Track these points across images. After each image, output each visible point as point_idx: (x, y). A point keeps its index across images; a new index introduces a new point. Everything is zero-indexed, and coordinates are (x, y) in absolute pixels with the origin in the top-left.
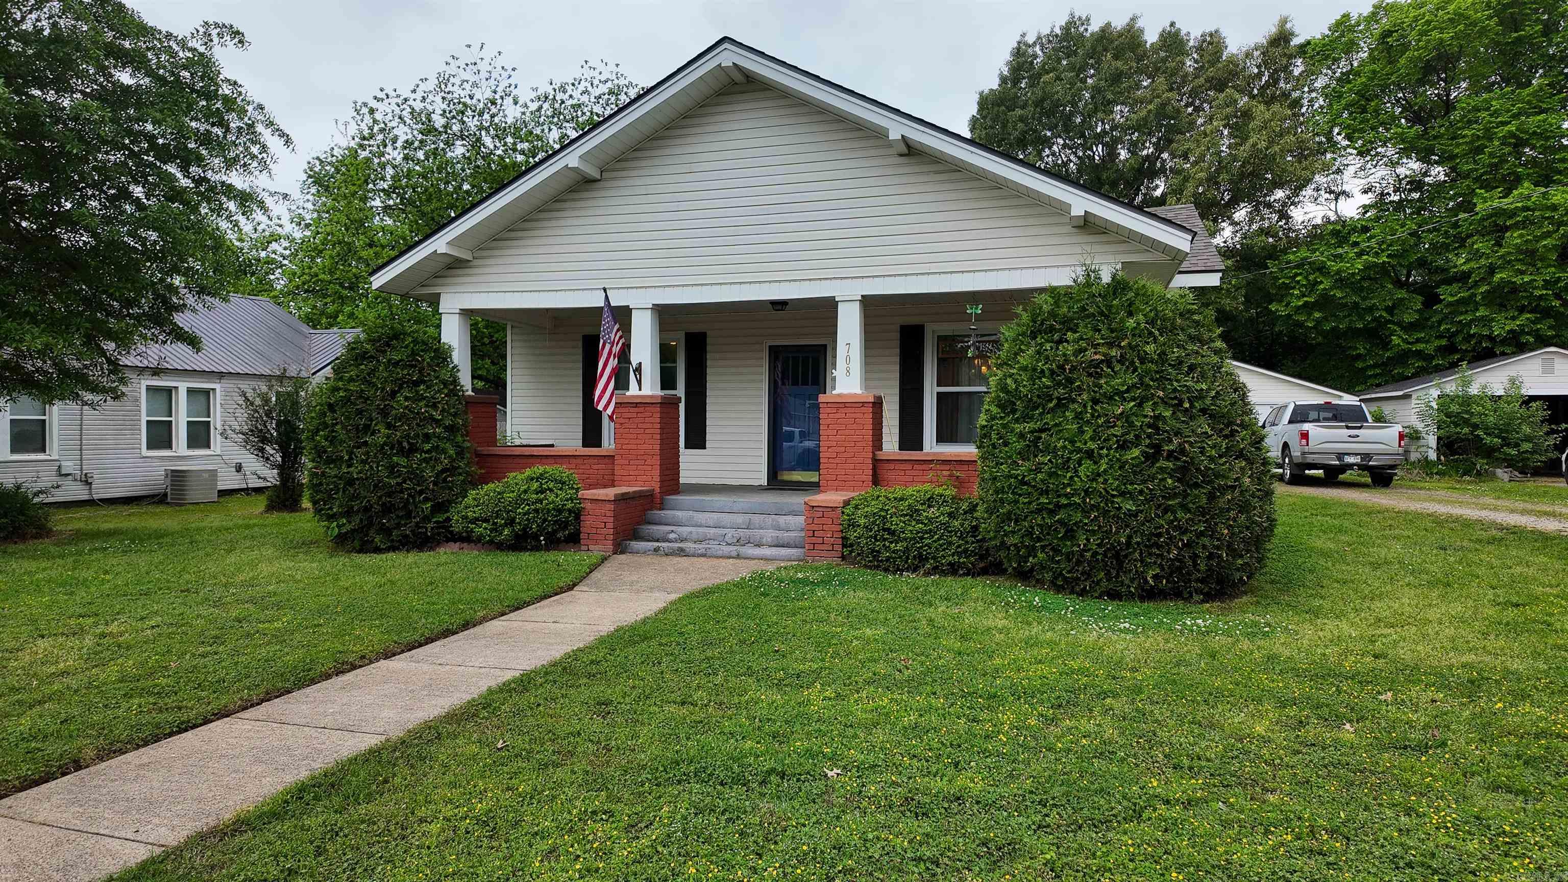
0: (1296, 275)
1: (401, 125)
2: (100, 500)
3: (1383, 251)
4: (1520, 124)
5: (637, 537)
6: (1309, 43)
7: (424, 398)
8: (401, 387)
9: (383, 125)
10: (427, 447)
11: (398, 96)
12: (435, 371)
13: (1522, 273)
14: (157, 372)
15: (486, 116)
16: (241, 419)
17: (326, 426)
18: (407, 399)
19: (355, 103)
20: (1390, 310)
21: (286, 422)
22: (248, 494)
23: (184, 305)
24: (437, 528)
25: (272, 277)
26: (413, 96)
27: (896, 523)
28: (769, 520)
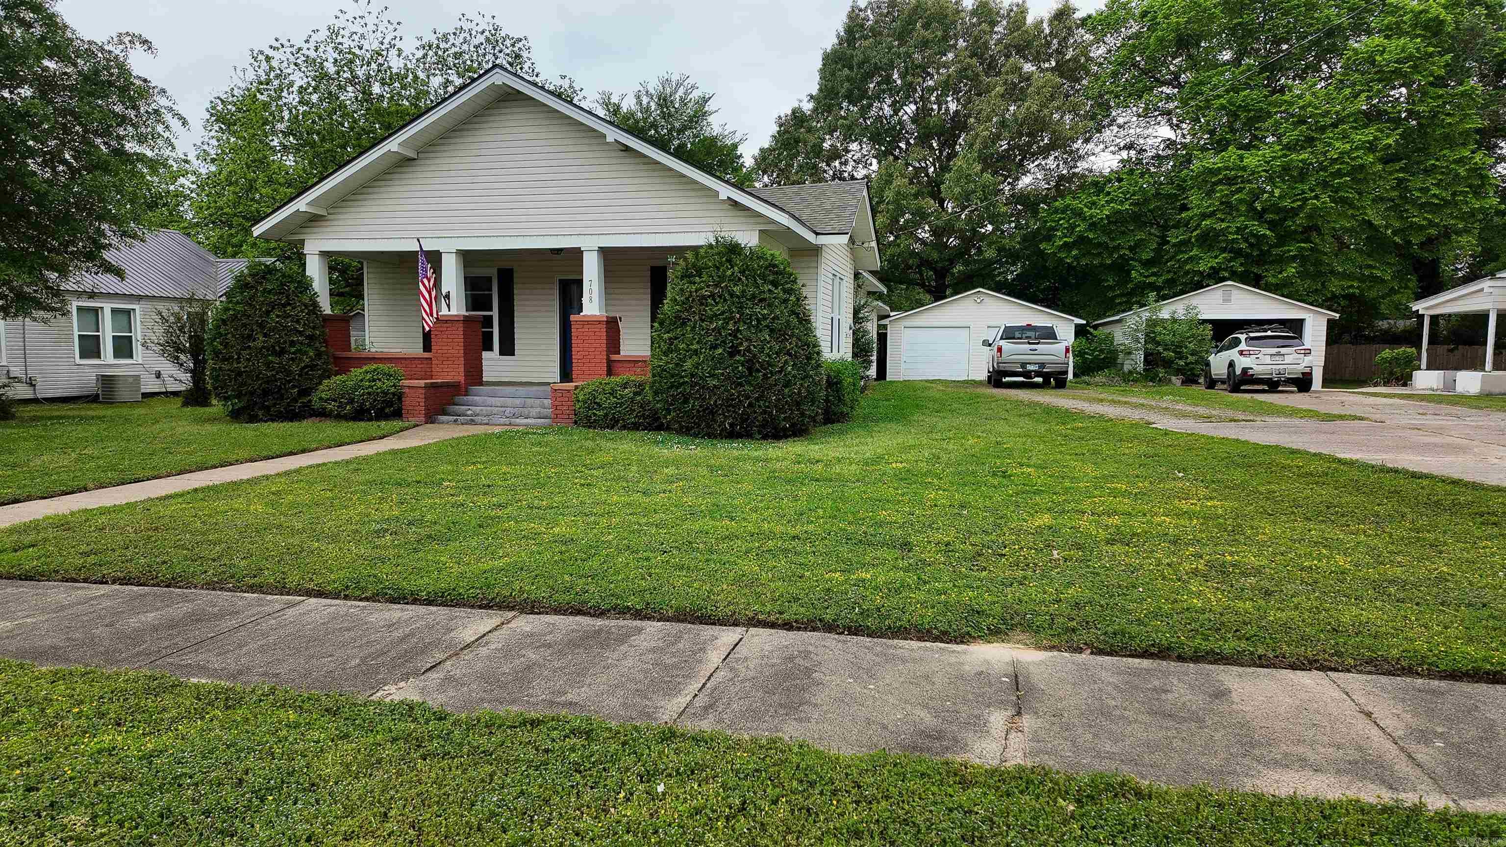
0: (1060, 219)
1: (297, 72)
2: (44, 399)
3: (1127, 199)
4: (1231, 98)
5: (445, 413)
6: (1090, 17)
7: (290, 316)
8: (273, 308)
9: (279, 72)
10: (293, 350)
11: (292, 46)
12: (298, 297)
13: (1223, 221)
14: (92, 295)
15: (374, 66)
16: (158, 333)
17: (221, 335)
18: (278, 316)
19: (252, 51)
20: (1131, 249)
21: (196, 336)
22: (167, 397)
23: (110, 245)
24: (304, 407)
25: (182, 209)
26: (307, 45)
27: (600, 398)
28: (538, 401)
